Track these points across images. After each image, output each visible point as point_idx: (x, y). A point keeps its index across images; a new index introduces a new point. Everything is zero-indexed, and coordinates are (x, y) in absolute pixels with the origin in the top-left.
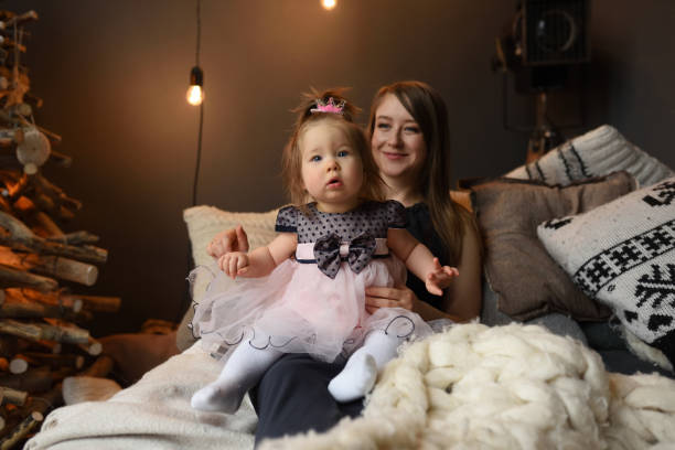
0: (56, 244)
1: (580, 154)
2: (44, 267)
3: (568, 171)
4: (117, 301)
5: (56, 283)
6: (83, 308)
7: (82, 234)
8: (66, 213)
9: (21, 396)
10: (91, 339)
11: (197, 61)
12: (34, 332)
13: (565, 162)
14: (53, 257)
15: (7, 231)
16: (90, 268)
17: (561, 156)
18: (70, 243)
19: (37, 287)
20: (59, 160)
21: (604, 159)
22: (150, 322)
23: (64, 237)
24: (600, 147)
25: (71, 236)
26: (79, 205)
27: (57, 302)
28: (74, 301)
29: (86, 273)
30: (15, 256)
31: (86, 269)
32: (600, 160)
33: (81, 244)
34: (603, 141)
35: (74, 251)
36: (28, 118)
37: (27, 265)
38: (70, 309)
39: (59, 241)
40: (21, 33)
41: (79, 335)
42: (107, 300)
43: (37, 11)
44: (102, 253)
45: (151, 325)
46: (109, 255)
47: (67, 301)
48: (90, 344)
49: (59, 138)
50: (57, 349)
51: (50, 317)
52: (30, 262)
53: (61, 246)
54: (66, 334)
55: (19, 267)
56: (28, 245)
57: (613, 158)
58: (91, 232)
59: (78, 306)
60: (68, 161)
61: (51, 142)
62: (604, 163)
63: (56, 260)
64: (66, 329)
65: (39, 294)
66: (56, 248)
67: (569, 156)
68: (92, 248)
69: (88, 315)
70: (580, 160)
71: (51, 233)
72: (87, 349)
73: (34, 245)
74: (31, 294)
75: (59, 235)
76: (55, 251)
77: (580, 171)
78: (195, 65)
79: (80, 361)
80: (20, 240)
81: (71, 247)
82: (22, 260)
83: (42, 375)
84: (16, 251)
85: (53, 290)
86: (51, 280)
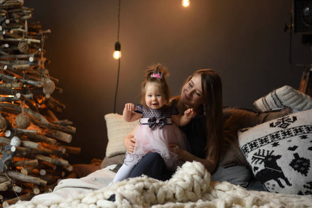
0: (56, 125)
1: (278, 96)
2: (51, 134)
3: (275, 103)
4: (79, 149)
5: (56, 141)
6: (66, 152)
7: (66, 121)
8: (59, 109)
9: (45, 182)
10: (69, 164)
11: (118, 39)
12: (49, 160)
13: (273, 99)
14: (55, 131)
15: (39, 120)
16: (69, 136)
17: (272, 96)
18: (61, 124)
19: (48, 142)
20: (58, 90)
21: (288, 99)
22: (95, 160)
23: (59, 122)
24: (285, 95)
25: (62, 121)
26: (64, 107)
27: (56, 149)
28: (62, 149)
29: (67, 138)
30: (40, 129)
31: (67, 136)
32: (286, 100)
33: (66, 125)
34: (285, 93)
35: (63, 128)
36: (47, 75)
37: (44, 133)
38: (61, 152)
39: (57, 124)
40: (44, 37)
41: (65, 162)
42: (75, 149)
43: (50, 29)
44: (74, 129)
45: (94, 162)
46: (76, 130)
47: (60, 149)
48: (68, 166)
49: (58, 80)
50: (55, 168)
51: (52, 154)
52: (46, 132)
53: (58, 126)
54: (60, 162)
55: (41, 133)
56: (47, 126)
57: (291, 99)
58: (69, 120)
59: (64, 151)
60: (61, 91)
61: (55, 83)
62: (288, 101)
63: (56, 132)
64: (59, 160)
65: (48, 145)
66: (56, 126)
67: (274, 97)
68: (70, 127)
69: (67, 155)
70: (278, 99)
71: (54, 120)
72: (67, 168)
73: (49, 126)
74: (46, 145)
75: (57, 121)
76: (56, 128)
77: (280, 104)
78: (117, 41)
79: (63, 174)
80: (44, 124)
81: (61, 126)
82: (43, 131)
83: (50, 177)
84: (41, 128)
85: (55, 144)
86: (54, 140)
